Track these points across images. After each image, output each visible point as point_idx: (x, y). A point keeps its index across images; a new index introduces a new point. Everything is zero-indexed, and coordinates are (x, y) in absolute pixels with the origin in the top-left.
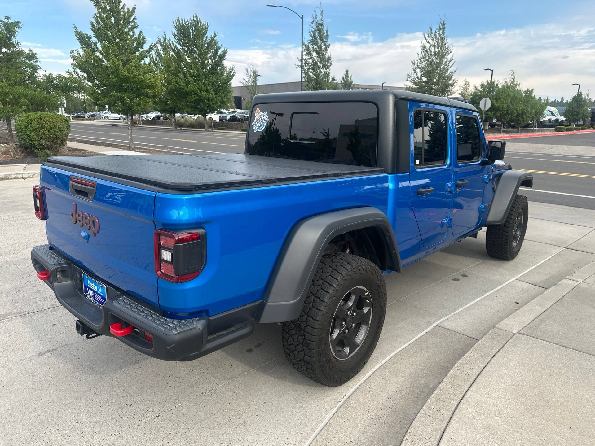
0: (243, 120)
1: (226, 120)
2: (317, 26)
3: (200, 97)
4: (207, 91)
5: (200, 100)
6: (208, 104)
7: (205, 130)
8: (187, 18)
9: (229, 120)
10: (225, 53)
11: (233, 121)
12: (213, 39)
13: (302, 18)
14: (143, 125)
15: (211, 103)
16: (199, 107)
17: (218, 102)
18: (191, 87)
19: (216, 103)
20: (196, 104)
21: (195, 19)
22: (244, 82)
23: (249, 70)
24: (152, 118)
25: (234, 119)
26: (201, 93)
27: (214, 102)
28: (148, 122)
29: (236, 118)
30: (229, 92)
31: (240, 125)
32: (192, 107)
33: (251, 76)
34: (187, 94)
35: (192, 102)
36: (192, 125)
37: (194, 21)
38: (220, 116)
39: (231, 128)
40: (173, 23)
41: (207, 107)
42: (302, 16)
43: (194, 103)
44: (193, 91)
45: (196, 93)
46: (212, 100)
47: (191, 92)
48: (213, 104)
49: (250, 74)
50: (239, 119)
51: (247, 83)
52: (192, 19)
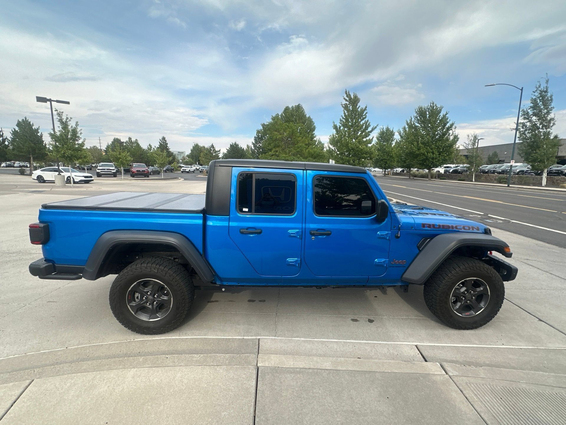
0: (462, 172)
1: (449, 172)
2: (540, 93)
3: (427, 157)
4: (433, 153)
5: (427, 159)
6: (432, 161)
7: (428, 179)
8: (425, 105)
9: (452, 172)
10: (452, 125)
11: (454, 173)
12: (444, 116)
13: (522, 90)
14: (392, 175)
15: (434, 161)
16: (425, 163)
17: (440, 160)
18: (421, 151)
19: (439, 160)
20: (423, 162)
21: (432, 105)
22: (465, 145)
23: (470, 136)
24: (399, 171)
25: (455, 172)
26: (428, 154)
27: (437, 160)
28: (397, 174)
29: (458, 171)
30: (451, 153)
31: (459, 176)
32: (420, 164)
33: (471, 140)
34: (418, 155)
35: (421, 161)
36: (423, 176)
37: (431, 106)
38: (445, 170)
39: (452, 178)
40: (415, 110)
41: (431, 164)
42: (522, 88)
43: (422, 161)
44: (422, 153)
45: (424, 154)
46: (436, 159)
47: (420, 154)
48: (436, 161)
49: (470, 138)
50: (460, 172)
51: (467, 145)
52: (430, 105)
